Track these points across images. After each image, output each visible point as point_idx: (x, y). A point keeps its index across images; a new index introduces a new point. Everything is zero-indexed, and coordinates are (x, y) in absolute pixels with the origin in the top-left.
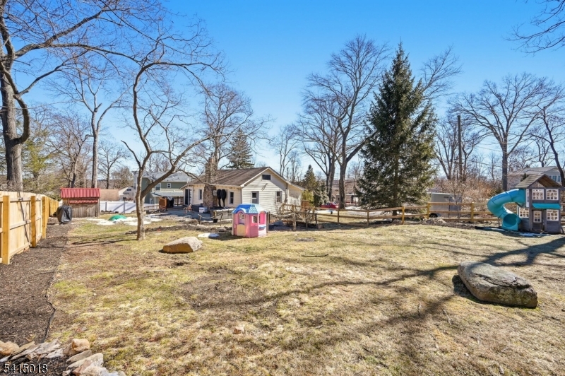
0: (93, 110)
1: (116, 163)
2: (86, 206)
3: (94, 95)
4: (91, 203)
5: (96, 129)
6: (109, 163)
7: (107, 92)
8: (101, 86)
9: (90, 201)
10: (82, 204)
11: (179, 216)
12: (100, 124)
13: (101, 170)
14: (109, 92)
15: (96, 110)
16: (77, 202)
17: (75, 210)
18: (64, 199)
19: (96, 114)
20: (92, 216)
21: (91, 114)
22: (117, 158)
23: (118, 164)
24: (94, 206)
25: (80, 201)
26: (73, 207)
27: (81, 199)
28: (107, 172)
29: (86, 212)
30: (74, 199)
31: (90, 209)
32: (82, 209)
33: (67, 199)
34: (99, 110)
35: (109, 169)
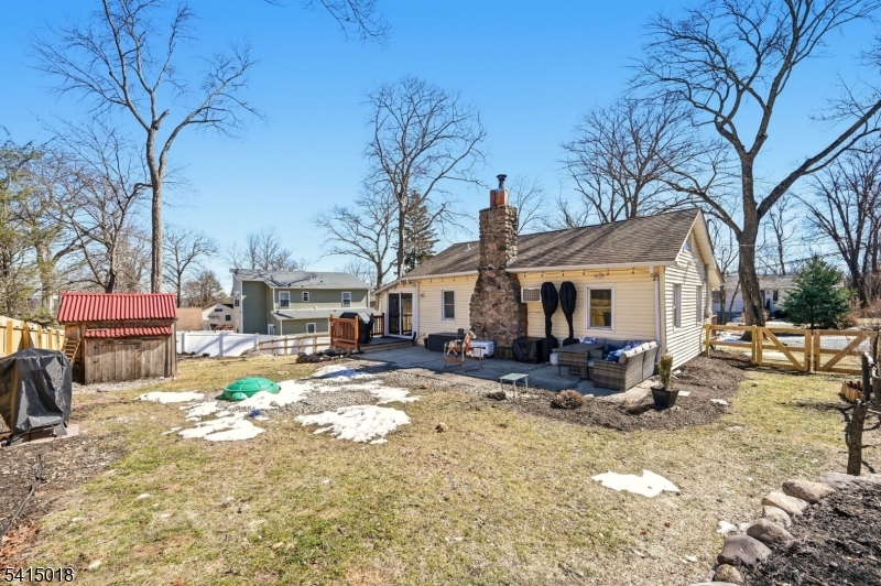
0: (149, 126)
1: (191, 264)
2: (138, 346)
3: (150, 92)
4: (154, 337)
5: (156, 168)
6: (179, 264)
7: (178, 90)
8: (165, 76)
9: (148, 331)
10: (126, 340)
11: (439, 372)
12: (164, 160)
13: (166, 277)
14: (183, 90)
15: (155, 126)
16: (109, 333)
17: (105, 358)
18: (67, 324)
19: (155, 134)
20: (155, 376)
21: (146, 134)
22: (194, 254)
23: (196, 266)
24: (162, 346)
25: (120, 332)
26: (97, 350)
27: (122, 323)
28: (176, 281)
29: (137, 364)
30: (100, 324)
31: (151, 357)
32: (123, 357)
33: (80, 324)
34: (161, 125)
35: (180, 274)
